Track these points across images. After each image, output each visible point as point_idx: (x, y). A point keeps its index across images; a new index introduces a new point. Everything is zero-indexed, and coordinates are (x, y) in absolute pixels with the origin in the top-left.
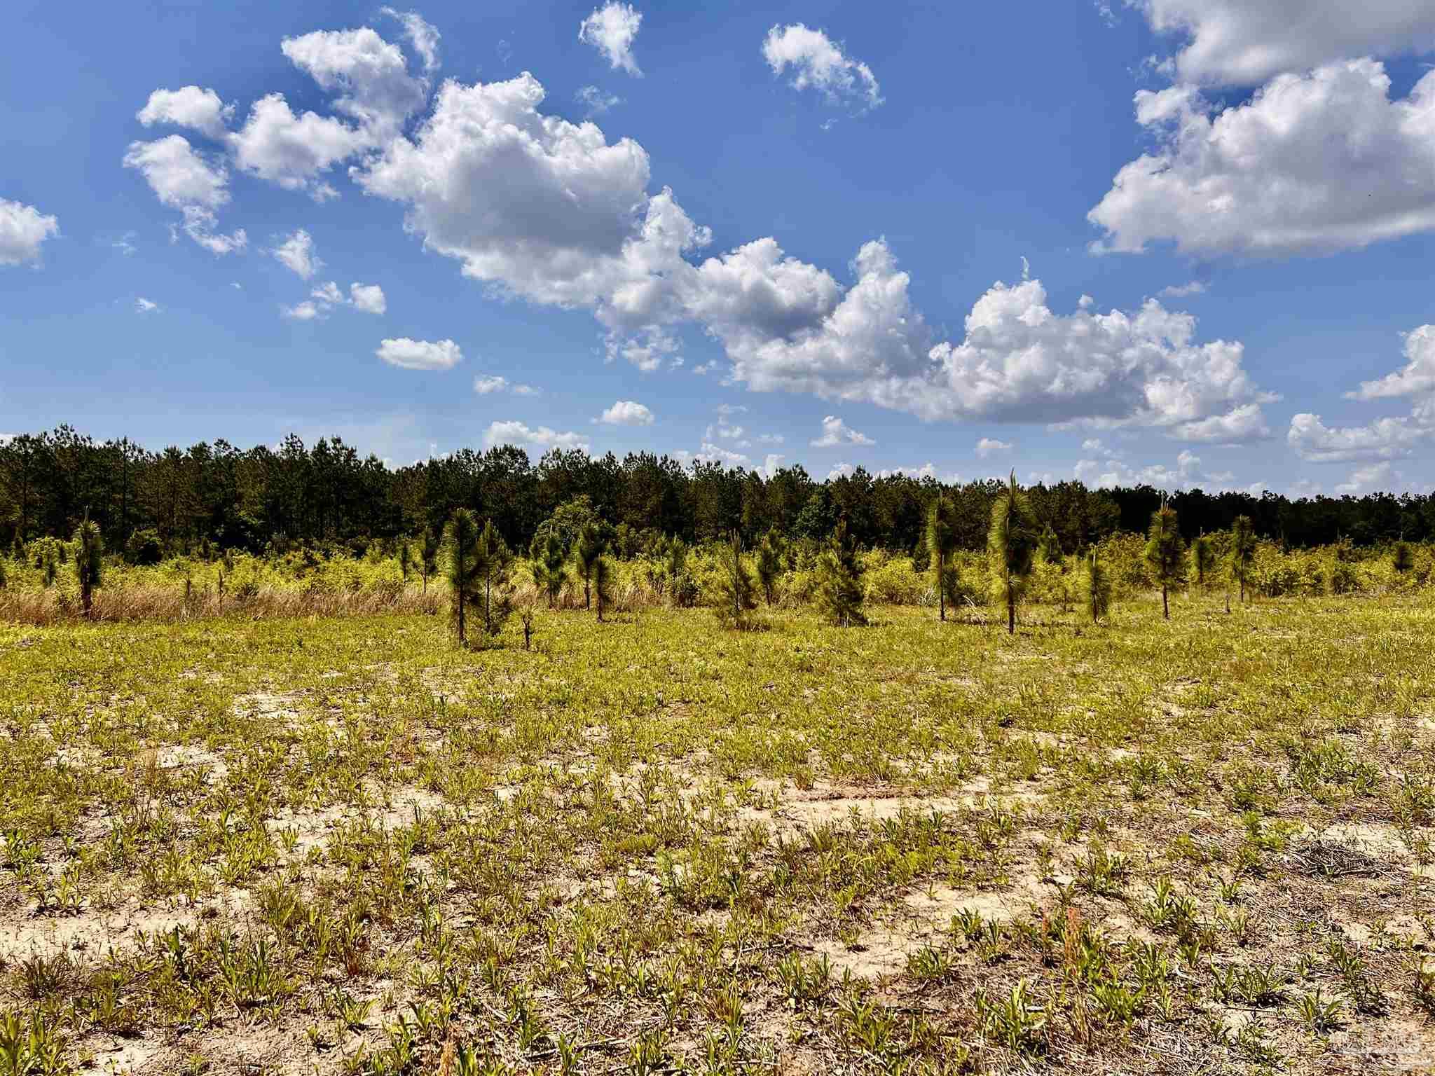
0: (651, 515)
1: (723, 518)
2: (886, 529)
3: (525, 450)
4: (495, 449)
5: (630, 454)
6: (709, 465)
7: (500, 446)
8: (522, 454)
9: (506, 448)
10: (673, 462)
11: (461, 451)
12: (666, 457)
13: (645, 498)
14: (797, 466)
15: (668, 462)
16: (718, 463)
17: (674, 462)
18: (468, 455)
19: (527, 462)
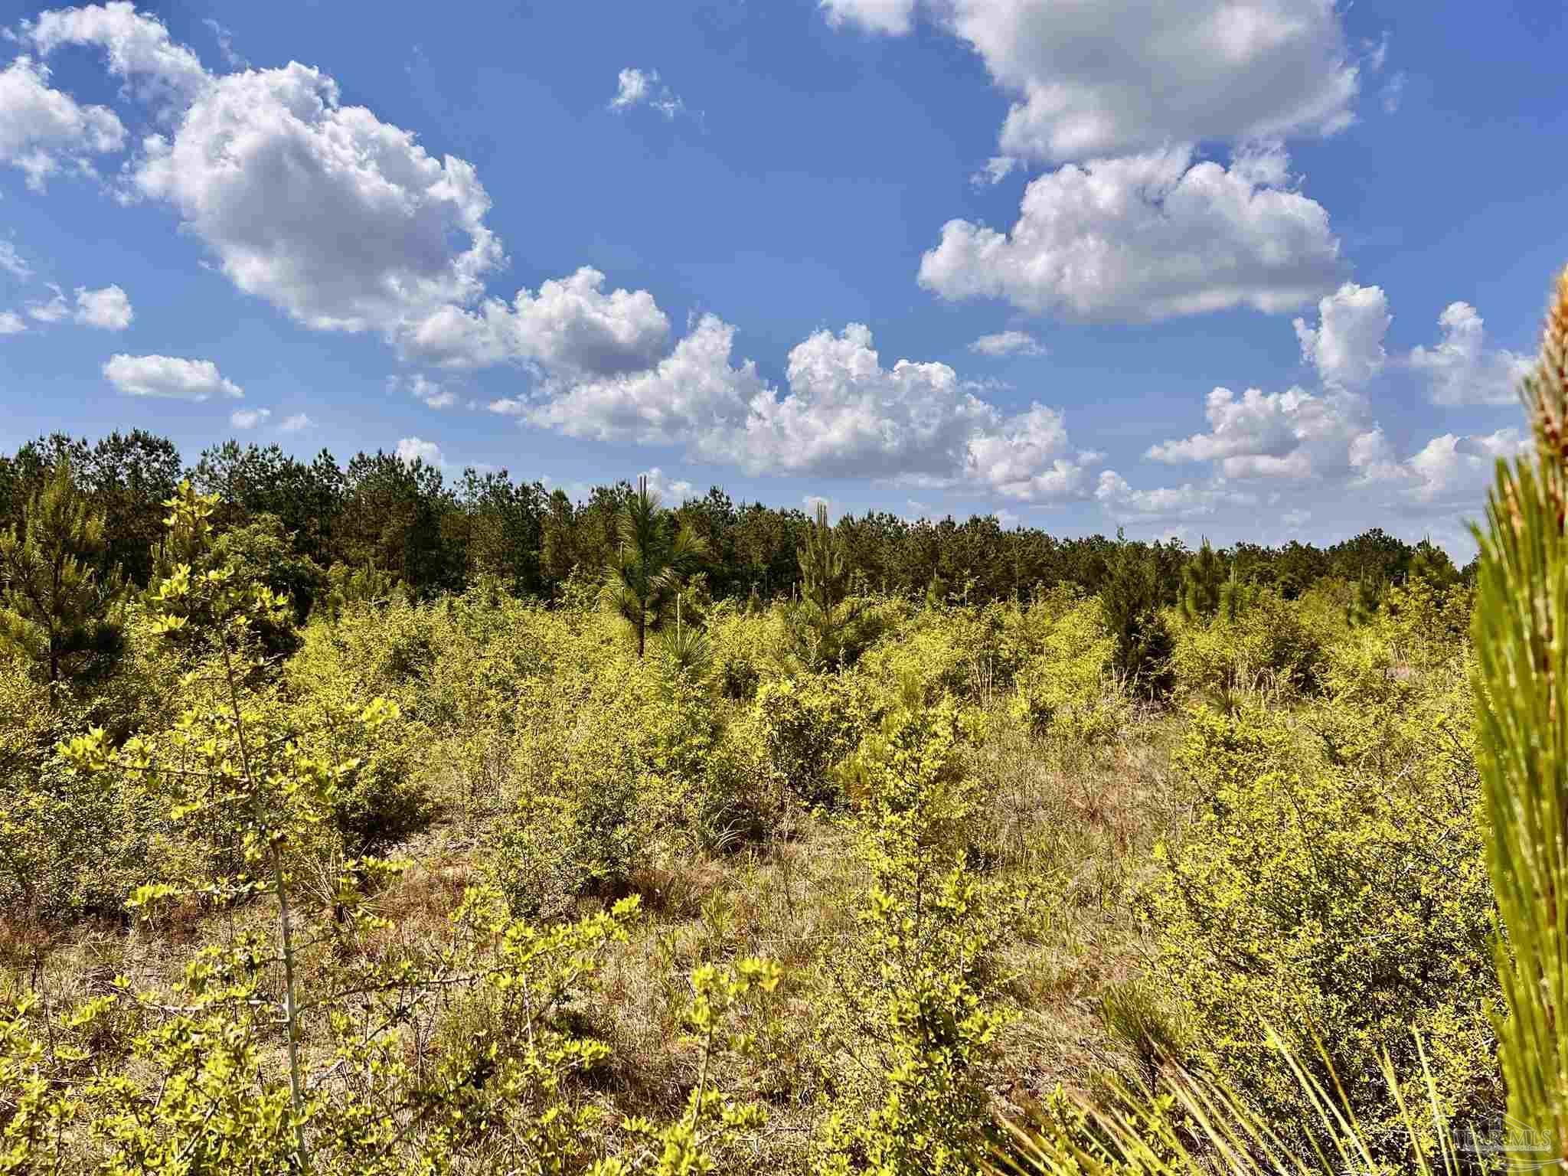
0: (392, 550)
1: (510, 557)
2: (755, 574)
3: (172, 441)
4: (116, 438)
5: (361, 455)
6: (489, 478)
7: (125, 433)
8: (167, 447)
9: (137, 437)
10: (429, 469)
11: (47, 437)
12: (419, 461)
13: (382, 522)
14: (623, 484)
15: (422, 470)
16: (505, 474)
17: (431, 470)
18: (60, 444)
19: (176, 460)
